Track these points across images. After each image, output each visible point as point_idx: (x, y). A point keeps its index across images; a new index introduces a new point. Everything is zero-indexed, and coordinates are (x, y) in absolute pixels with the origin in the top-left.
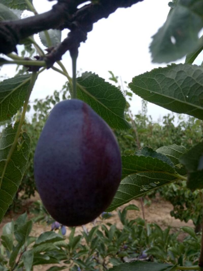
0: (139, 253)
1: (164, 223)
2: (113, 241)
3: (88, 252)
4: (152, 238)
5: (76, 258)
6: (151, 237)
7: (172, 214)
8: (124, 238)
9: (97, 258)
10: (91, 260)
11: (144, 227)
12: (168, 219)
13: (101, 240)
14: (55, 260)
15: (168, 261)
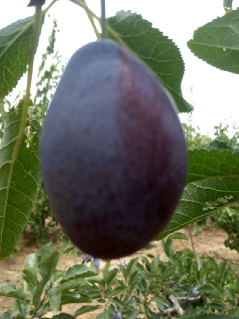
0: (188, 291)
1: (217, 255)
2: (156, 276)
3: (127, 289)
4: (203, 273)
5: (112, 295)
6: (202, 271)
7: (227, 244)
8: (169, 273)
9: (137, 296)
10: (130, 298)
11: (193, 260)
12: (222, 250)
13: (142, 275)
14: (87, 298)
15: (226, 302)
